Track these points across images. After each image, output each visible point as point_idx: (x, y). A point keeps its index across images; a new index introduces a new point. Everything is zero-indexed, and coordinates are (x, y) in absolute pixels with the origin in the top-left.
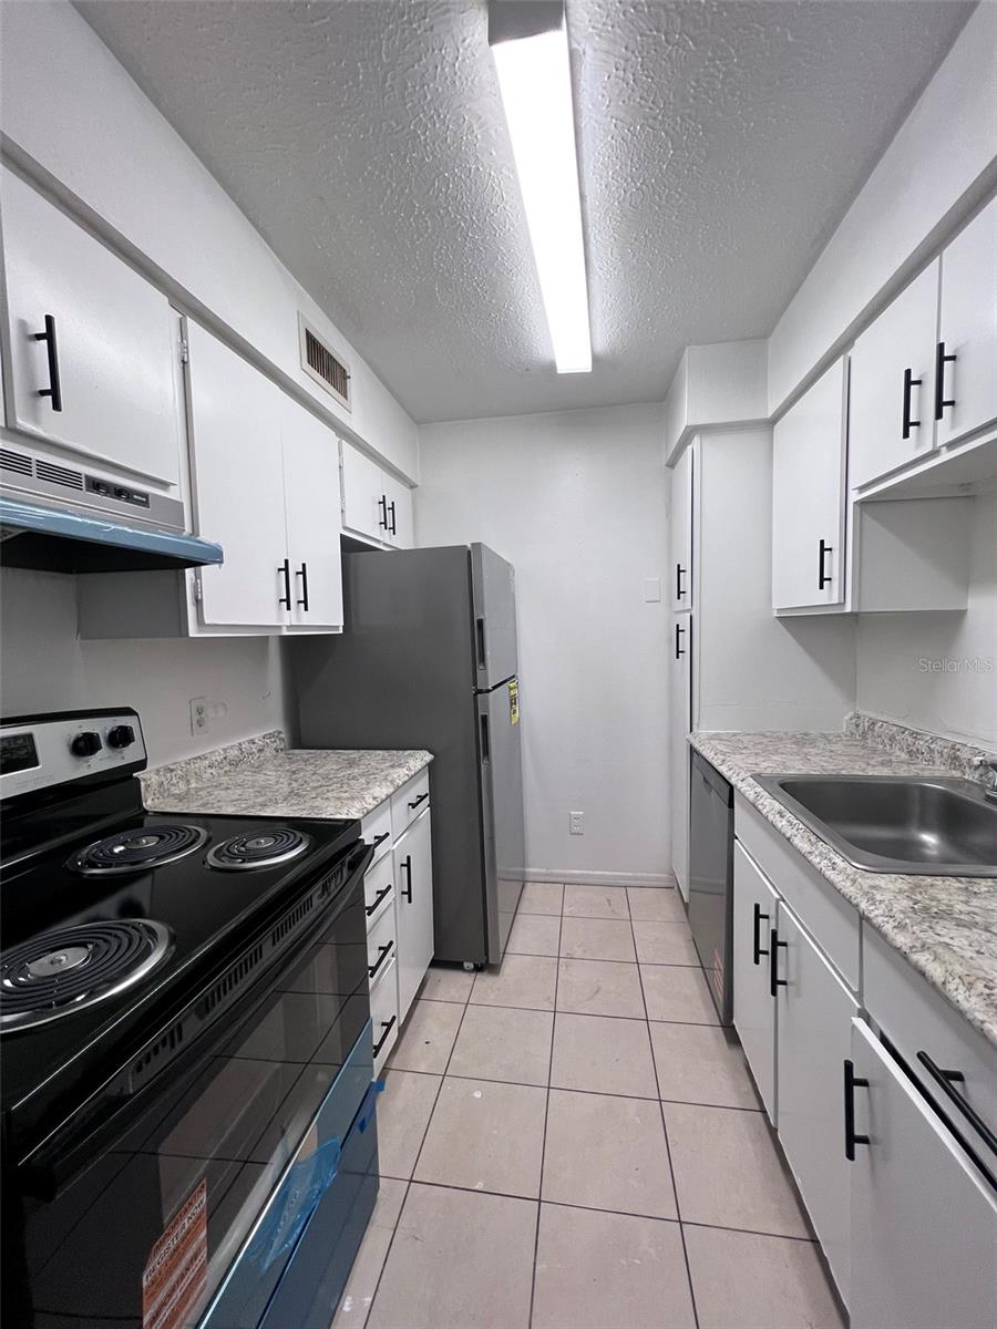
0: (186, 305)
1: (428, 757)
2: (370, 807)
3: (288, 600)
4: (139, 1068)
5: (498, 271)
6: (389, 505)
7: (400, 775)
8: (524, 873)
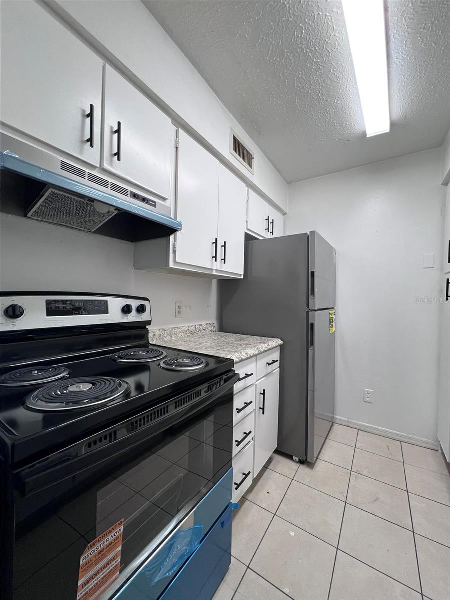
0: (180, 123)
1: (280, 342)
2: (244, 358)
3: (216, 257)
4: (90, 445)
6: (271, 221)
7: (264, 347)
8: (334, 418)
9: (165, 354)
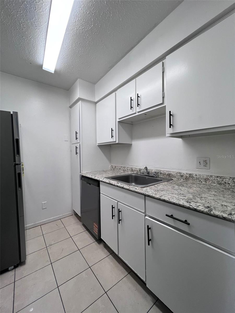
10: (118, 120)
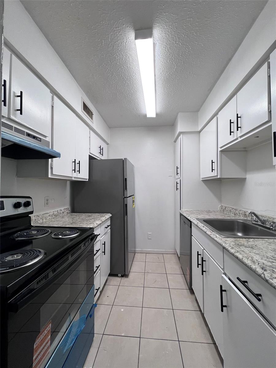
0: (54, 92)
1: (111, 215)
2: (96, 226)
3: (75, 170)
4: (38, 283)
5: (133, 91)
6: (102, 148)
7: (103, 219)
8: (135, 250)
9: (50, 231)
10: (219, 149)
